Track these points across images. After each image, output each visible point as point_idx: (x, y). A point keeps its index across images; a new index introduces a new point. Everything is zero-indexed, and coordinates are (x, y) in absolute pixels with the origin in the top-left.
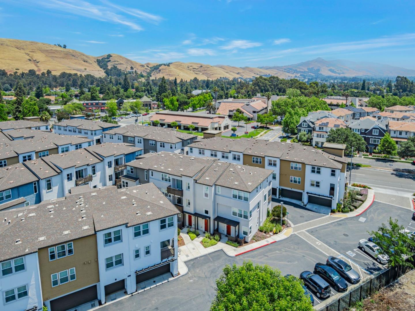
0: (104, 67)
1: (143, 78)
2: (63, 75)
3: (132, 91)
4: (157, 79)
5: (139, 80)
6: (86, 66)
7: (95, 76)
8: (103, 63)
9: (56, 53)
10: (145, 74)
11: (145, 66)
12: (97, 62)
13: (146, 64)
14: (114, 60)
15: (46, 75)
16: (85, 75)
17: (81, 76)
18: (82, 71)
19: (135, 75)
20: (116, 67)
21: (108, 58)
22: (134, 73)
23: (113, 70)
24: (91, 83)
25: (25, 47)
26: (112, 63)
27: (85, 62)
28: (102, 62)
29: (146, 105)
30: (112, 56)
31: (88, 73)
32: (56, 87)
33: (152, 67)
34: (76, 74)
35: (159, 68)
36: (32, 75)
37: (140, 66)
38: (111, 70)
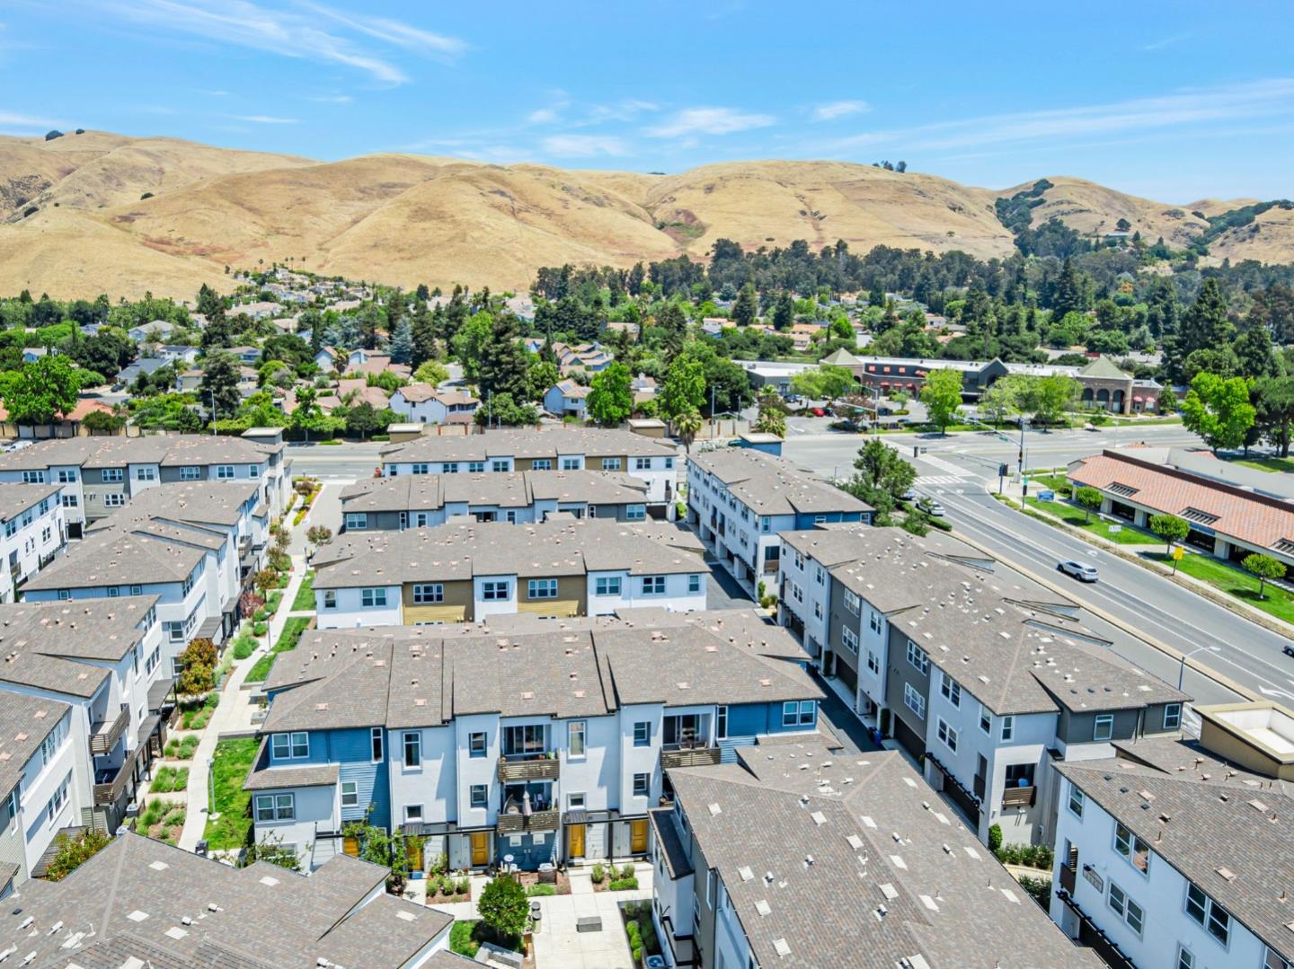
0: (1018, 224)
1: (1166, 263)
2: (880, 254)
3: (1084, 320)
4: (1232, 264)
5: (1146, 269)
6: (954, 223)
7: (975, 254)
8: (1015, 212)
9: (874, 188)
10: (1176, 247)
11: (1188, 213)
12: (995, 209)
13: (1188, 207)
14: (1055, 200)
15: (833, 255)
16: (941, 255)
17: (930, 256)
18: (937, 241)
19: (1132, 253)
20: (1061, 222)
21: (1036, 193)
22: (1130, 243)
23: (1047, 232)
24: (958, 279)
25: (797, 179)
26: (1047, 211)
27: (954, 209)
28: (1012, 210)
29: (1104, 394)
30: (1052, 186)
31: (956, 248)
32: (851, 289)
33: (1221, 218)
34: (915, 252)
35: (1252, 220)
36: (797, 257)
37: (1163, 214)
38: (1039, 233)
